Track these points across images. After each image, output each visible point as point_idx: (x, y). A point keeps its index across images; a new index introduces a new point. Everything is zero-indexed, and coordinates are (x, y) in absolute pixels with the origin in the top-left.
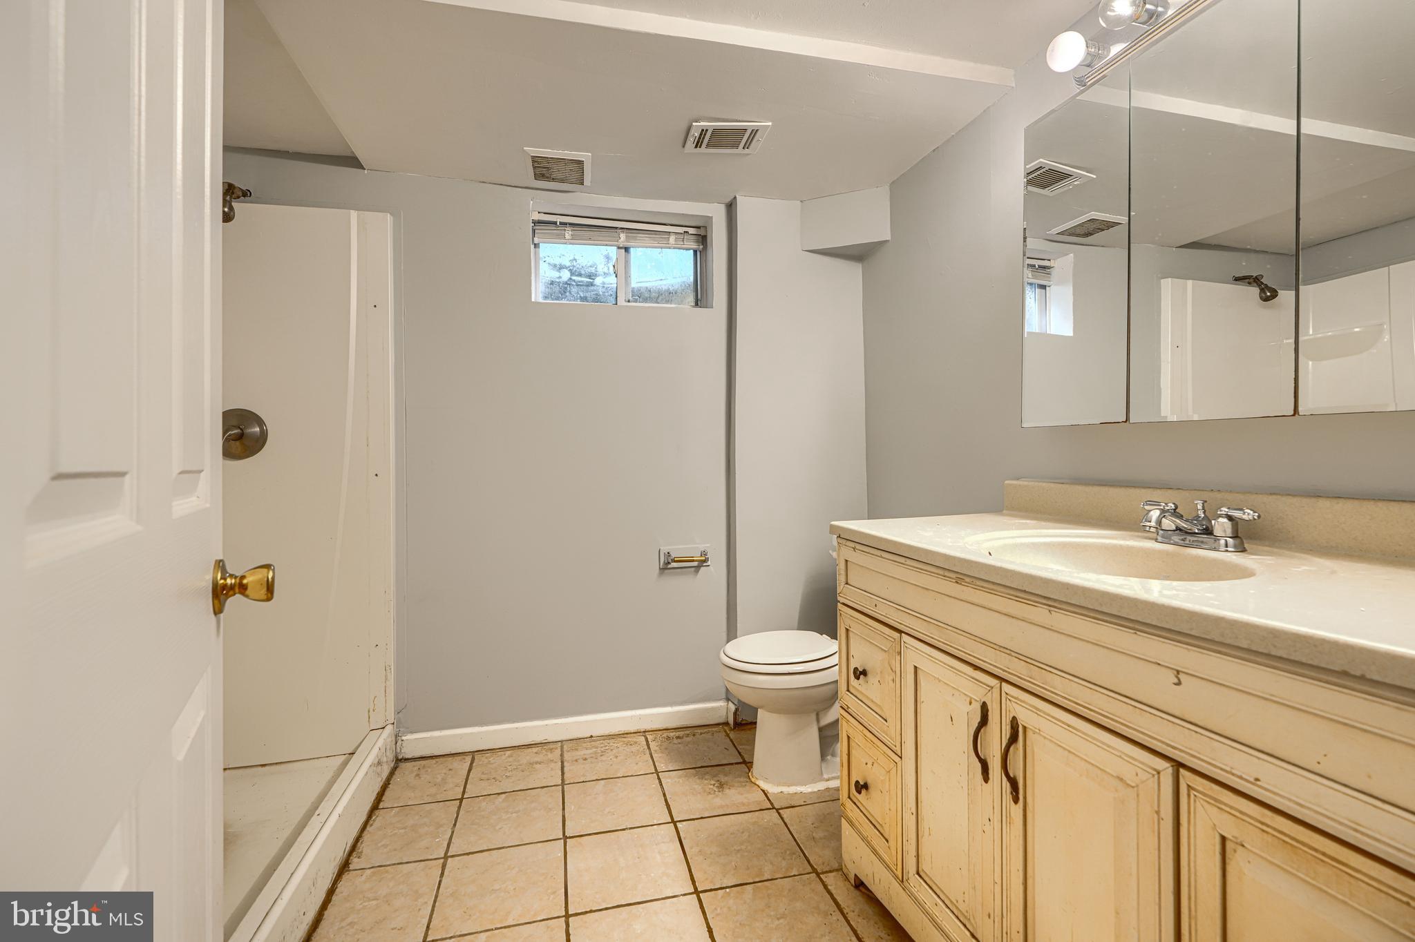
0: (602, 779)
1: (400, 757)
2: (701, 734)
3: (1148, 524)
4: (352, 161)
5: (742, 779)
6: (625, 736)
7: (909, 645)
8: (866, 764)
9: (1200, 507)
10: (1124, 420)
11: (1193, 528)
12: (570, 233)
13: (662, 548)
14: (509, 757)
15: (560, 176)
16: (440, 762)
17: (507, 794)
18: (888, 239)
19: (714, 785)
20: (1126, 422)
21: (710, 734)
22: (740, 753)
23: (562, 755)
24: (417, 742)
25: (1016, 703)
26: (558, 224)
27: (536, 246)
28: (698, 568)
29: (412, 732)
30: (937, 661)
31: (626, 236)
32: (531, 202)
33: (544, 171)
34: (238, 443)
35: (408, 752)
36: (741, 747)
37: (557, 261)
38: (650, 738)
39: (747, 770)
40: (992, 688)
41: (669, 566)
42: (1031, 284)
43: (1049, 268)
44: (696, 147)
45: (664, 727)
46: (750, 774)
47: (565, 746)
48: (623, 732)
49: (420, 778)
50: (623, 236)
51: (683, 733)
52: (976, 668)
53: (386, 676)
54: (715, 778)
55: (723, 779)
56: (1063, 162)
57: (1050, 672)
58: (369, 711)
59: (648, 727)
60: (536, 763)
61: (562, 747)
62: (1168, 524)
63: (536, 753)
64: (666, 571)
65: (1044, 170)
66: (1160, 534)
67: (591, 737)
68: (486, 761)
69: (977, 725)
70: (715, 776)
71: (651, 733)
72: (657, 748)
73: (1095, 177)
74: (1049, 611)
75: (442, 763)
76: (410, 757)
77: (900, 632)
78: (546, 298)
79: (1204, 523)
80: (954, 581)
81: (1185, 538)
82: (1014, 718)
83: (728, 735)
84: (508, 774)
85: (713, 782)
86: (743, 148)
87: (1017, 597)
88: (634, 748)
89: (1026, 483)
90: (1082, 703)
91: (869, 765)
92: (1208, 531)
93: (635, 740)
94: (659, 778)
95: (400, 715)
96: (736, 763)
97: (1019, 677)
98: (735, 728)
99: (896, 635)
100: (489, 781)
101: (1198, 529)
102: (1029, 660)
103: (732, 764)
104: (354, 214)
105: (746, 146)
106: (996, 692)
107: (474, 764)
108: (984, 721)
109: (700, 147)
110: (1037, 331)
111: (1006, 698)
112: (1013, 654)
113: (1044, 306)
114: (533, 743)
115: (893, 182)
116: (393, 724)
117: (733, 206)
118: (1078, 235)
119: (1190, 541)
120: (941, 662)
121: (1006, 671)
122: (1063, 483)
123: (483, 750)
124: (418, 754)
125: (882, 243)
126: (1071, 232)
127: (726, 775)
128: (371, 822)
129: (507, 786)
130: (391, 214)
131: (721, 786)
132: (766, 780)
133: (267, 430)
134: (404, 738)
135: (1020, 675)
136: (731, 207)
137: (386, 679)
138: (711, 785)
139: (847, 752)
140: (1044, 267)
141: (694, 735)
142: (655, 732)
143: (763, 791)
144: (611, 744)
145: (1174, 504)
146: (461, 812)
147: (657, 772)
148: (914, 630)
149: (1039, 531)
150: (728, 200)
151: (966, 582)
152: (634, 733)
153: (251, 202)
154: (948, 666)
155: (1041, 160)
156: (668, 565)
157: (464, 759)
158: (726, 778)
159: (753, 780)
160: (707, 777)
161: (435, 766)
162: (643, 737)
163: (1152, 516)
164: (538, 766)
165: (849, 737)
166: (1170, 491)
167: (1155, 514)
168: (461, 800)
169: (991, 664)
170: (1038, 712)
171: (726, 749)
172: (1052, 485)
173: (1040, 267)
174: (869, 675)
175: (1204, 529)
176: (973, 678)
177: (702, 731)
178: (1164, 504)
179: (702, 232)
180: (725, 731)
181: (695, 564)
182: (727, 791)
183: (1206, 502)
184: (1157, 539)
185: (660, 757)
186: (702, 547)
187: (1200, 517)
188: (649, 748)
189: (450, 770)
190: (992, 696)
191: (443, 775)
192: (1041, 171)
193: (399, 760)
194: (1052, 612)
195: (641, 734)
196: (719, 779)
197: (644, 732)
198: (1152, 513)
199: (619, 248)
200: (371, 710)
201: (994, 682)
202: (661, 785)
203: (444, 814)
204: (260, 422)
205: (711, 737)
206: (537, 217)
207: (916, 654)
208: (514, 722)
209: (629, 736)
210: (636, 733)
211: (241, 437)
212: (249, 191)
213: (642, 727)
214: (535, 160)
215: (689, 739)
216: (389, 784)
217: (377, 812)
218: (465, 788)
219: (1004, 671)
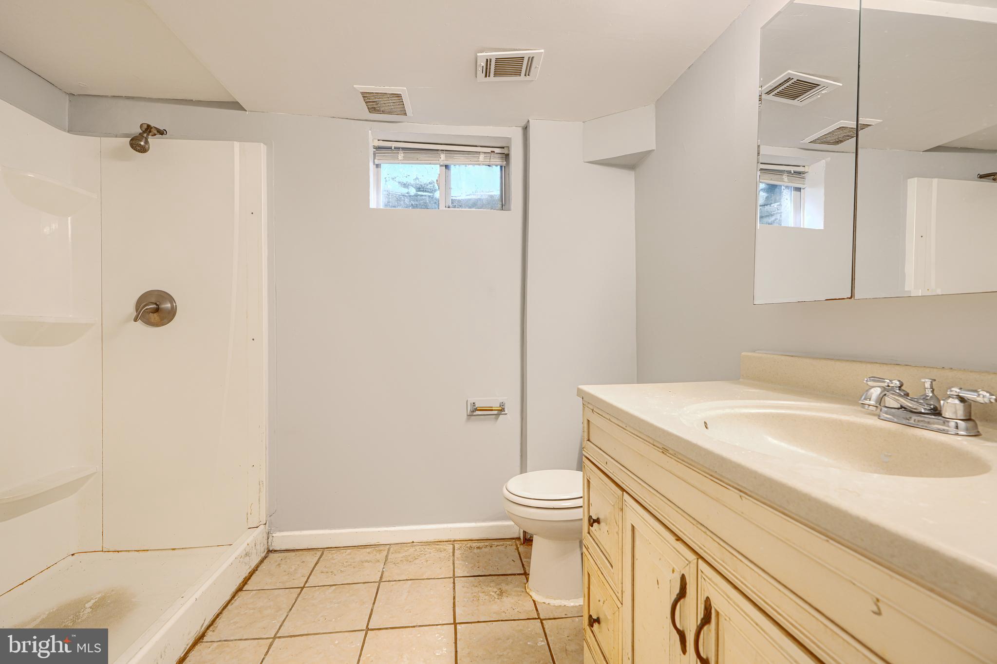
0: (411, 580)
1: (271, 549)
2: (497, 546)
3: (867, 402)
4: (236, 105)
5: (519, 589)
6: (439, 543)
7: (628, 504)
8: (599, 601)
9: (928, 385)
10: (850, 297)
11: (919, 408)
12: (402, 155)
13: (469, 399)
14: (348, 554)
15: (387, 109)
16: (298, 555)
17: (337, 586)
18: (653, 149)
19: (496, 592)
20: (851, 298)
21: (503, 546)
22: (523, 565)
23: (387, 556)
24: (283, 539)
25: (710, 584)
26: (393, 148)
27: (378, 166)
28: (498, 415)
29: (280, 531)
30: (647, 524)
31: (445, 156)
32: (370, 131)
33: (374, 105)
34: (155, 315)
35: (276, 546)
36: (525, 560)
37: (405, 180)
38: (457, 546)
39: (526, 581)
40: (690, 562)
41: (475, 414)
42: (787, 187)
43: (804, 173)
44: (486, 76)
45: (470, 538)
46: (527, 585)
47: (392, 549)
48: (437, 540)
49: (280, 567)
50: (443, 156)
51: (483, 544)
52: (679, 539)
53: (260, 489)
54: (497, 587)
55: (504, 587)
56: (811, 73)
57: (741, 561)
58: (247, 514)
59: (457, 538)
60: (367, 561)
61: (389, 549)
62: (891, 401)
63: (369, 553)
64: (472, 417)
65: (792, 81)
66: (883, 410)
67: (413, 542)
68: (331, 556)
69: (676, 596)
70: (498, 584)
71: (459, 542)
72: (460, 556)
73: (841, 85)
74: (740, 496)
75: (299, 556)
76: (278, 549)
77: (623, 490)
78: (386, 206)
79: (932, 403)
80: (661, 451)
81: (910, 418)
82: (708, 598)
83: (517, 549)
84: (342, 569)
85: (495, 590)
86: (525, 75)
87: (711, 476)
88: (443, 554)
89: (760, 355)
90: (770, 603)
91: (601, 603)
92: (936, 412)
93: (445, 547)
94: (454, 583)
95: (272, 517)
96: (518, 574)
97: (713, 558)
98: (524, 543)
99: (620, 492)
100: (327, 574)
101: (925, 409)
102: (722, 543)
103: (514, 575)
104: (237, 144)
105: (528, 74)
106: (693, 566)
107: (321, 559)
108: (682, 594)
109: (489, 76)
110: (792, 226)
111: (702, 576)
112: (708, 532)
113: (798, 206)
114: (368, 544)
115: (658, 100)
116: (265, 524)
117: (528, 128)
118: (828, 143)
119: (915, 420)
120: (650, 525)
121: (702, 549)
122: (792, 356)
123: (331, 548)
124: (284, 548)
125: (649, 152)
126: (822, 140)
127: (507, 584)
128: (233, 601)
129: (339, 579)
130: (263, 143)
131: (501, 593)
132: (537, 592)
133: (176, 306)
134: (274, 535)
135: (713, 556)
136: (526, 129)
137: (260, 491)
138: (493, 592)
139: (587, 586)
140: (800, 173)
141: (491, 547)
142: (462, 542)
143: (534, 601)
144: (426, 550)
145: (899, 381)
146: (299, 599)
147: (454, 577)
148: (633, 491)
149: (762, 401)
150: (524, 124)
151: (670, 454)
152: (445, 541)
153: (167, 138)
154: (656, 531)
155: (789, 71)
156: (475, 411)
157: (316, 554)
158: (507, 587)
159: (528, 590)
160: (492, 585)
161: (294, 558)
162: (452, 545)
163: (872, 394)
164: (366, 564)
165: (589, 574)
166: (897, 367)
167: (876, 392)
168: (302, 588)
169: (690, 539)
170: (729, 600)
171: (513, 560)
172: (783, 358)
173: (795, 172)
174: (602, 524)
175: (931, 409)
176: (674, 548)
177: (498, 544)
178: (888, 381)
179: (505, 151)
180: (517, 545)
181: (496, 412)
182: (505, 599)
183: (935, 380)
184: (879, 416)
185: (460, 564)
186: (501, 399)
187: (928, 396)
188: (454, 555)
189: (303, 562)
190: (690, 570)
191: (297, 566)
192: (790, 83)
193: (269, 551)
194: (743, 499)
195: (451, 543)
196: (501, 587)
197: (454, 541)
198: (872, 390)
199: (441, 166)
200: (249, 514)
201: (692, 557)
202: (454, 588)
203: (285, 599)
204: (171, 299)
205: (504, 549)
206: (377, 144)
207: (634, 515)
208: (355, 527)
209: (441, 543)
210: (447, 541)
211: (157, 310)
212: (165, 130)
213: (453, 538)
214: (365, 95)
215: (486, 550)
216: (257, 570)
217: (240, 593)
218: (308, 578)
219: (701, 548)
